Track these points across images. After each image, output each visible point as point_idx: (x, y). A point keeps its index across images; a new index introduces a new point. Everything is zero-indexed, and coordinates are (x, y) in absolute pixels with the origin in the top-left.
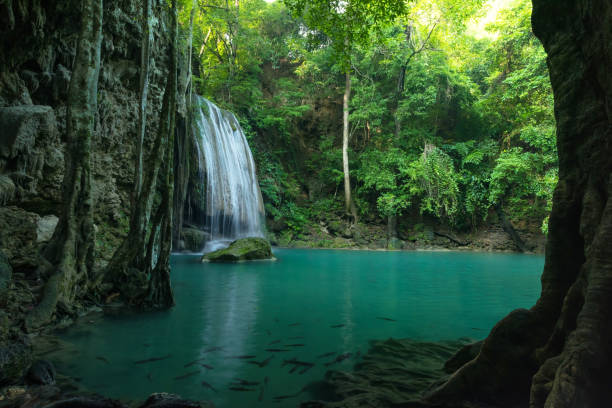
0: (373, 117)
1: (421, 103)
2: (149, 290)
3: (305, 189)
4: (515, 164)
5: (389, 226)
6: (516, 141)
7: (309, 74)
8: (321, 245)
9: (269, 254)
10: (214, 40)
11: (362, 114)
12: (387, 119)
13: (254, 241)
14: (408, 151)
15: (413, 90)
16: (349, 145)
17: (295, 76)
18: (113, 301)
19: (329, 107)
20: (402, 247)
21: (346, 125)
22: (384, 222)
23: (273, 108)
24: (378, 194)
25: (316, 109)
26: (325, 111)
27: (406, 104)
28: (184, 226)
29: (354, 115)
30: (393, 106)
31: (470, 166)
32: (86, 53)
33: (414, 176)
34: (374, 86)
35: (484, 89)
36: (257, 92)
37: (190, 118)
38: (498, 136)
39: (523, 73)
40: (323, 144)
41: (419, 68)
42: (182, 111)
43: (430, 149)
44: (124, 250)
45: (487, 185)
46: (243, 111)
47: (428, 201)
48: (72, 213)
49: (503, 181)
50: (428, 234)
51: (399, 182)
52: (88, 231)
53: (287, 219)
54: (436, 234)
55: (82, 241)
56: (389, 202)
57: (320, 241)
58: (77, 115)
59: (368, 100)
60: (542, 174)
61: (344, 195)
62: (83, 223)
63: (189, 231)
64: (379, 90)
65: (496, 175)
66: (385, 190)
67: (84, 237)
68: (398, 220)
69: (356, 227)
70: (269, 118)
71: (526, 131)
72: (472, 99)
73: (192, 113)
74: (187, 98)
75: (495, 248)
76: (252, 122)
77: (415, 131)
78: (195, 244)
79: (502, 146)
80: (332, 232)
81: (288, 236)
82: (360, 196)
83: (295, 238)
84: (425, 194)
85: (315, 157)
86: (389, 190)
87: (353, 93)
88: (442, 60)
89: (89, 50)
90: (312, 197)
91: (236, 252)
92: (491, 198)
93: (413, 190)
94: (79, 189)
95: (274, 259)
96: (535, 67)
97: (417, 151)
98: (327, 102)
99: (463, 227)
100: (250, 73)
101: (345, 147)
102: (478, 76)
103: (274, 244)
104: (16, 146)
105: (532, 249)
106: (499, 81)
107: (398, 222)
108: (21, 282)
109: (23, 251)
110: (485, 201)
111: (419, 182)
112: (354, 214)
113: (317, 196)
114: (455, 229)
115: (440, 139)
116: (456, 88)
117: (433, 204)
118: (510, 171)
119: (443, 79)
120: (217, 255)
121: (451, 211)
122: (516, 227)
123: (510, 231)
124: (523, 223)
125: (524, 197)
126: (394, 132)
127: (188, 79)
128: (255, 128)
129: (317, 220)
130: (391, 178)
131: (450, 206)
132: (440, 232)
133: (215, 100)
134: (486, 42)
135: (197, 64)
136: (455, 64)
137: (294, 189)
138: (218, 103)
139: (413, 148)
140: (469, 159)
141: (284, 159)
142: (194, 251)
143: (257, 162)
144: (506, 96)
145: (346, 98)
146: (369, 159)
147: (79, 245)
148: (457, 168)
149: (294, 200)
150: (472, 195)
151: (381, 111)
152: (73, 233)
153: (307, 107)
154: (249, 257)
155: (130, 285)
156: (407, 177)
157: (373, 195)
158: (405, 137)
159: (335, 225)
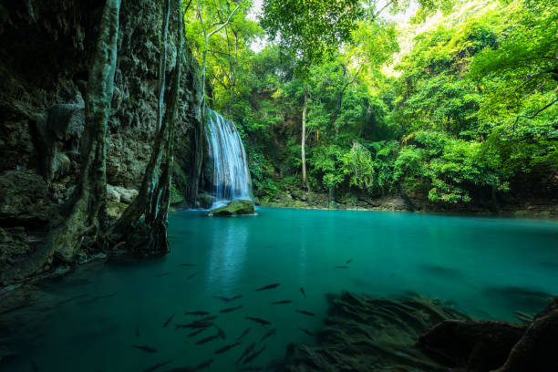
0: (321, 125)
1: (352, 116)
2: (149, 239)
3: (277, 170)
4: (411, 155)
5: (330, 194)
6: (411, 142)
7: (281, 98)
8: (287, 205)
9: (253, 211)
10: (221, 76)
11: (314, 123)
12: (330, 126)
13: (243, 202)
14: (343, 147)
15: (346, 108)
16: (306, 142)
17: (272, 99)
18: (119, 248)
19: (293, 120)
20: (338, 207)
21: (304, 129)
22: (327, 192)
23: (258, 119)
24: (324, 174)
25: (285, 121)
26: (290, 122)
27: (342, 116)
28: (200, 192)
29: (309, 123)
30: (333, 118)
31: (381, 157)
32: (104, 53)
33: (346, 163)
34: (322, 106)
35: (391, 108)
36: (248, 109)
37: (204, 122)
38: (399, 139)
39: (418, 97)
40: (289, 142)
41: (351, 94)
42: (199, 117)
43: (357, 146)
44: (133, 207)
45: (392, 169)
46: (239, 121)
47: (355, 178)
48: (86, 177)
49: (403, 166)
50: (353, 200)
51: (337, 166)
52: (101, 192)
53: (267, 189)
54: (359, 200)
55: (95, 200)
56: (330, 179)
57: (286, 203)
58: (95, 101)
59: (318, 114)
60: (428, 162)
61: (302, 175)
62: (96, 186)
63: (202, 196)
64: (325, 108)
65: (398, 162)
66: (328, 171)
67: (97, 197)
68: (335, 190)
69: (309, 194)
70: (255, 125)
71: (419, 134)
72: (383, 114)
73: (205, 119)
74: (202, 109)
75: (396, 208)
76: (245, 128)
77: (347, 134)
78: (207, 204)
79: (402, 144)
80: (294, 197)
81: (267, 199)
82: (312, 175)
83: (271, 201)
84: (353, 174)
85: (284, 151)
86: (331, 172)
87: (308, 110)
88: (365, 89)
89: (105, 50)
90: (282, 176)
91: (231, 209)
92: (395, 177)
93: (346, 171)
94: (94, 158)
95: (256, 214)
96: (426, 93)
97: (349, 147)
98: (292, 116)
99: (376, 195)
100: (244, 97)
101: (303, 144)
102: (387, 100)
103: (257, 204)
104: (68, 132)
105: (419, 209)
106: (401, 103)
107: (336, 192)
108: (20, 235)
109: (31, 208)
110: (391, 179)
111: (349, 166)
112: (308, 187)
113: (285, 174)
114: (371, 196)
115: (362, 140)
116: (374, 107)
117: (358, 180)
118: (407, 160)
119: (366, 102)
120: (218, 211)
121: (370, 185)
122: (409, 196)
123: (405, 197)
124: (413, 193)
125: (416, 177)
126: (334, 135)
127: (202, 97)
128: (246, 131)
129: (285, 190)
130: (332, 163)
131: (369, 182)
132: (361, 198)
133: (222, 113)
134: (393, 79)
135: (210, 91)
136: (373, 93)
137: (271, 170)
138: (222, 114)
139: (346, 145)
140: (381, 152)
141: (265, 151)
142: (206, 208)
143: (247, 153)
144: (406, 112)
145: (304, 114)
146: (318, 151)
147: (92, 204)
148: (373, 158)
149: (271, 177)
150: (382, 175)
151: (326, 121)
152: (86, 193)
153: (279, 118)
154: (239, 212)
155: (135, 235)
156: (342, 163)
157: (320, 174)
158: (341, 138)
159: (296, 193)
